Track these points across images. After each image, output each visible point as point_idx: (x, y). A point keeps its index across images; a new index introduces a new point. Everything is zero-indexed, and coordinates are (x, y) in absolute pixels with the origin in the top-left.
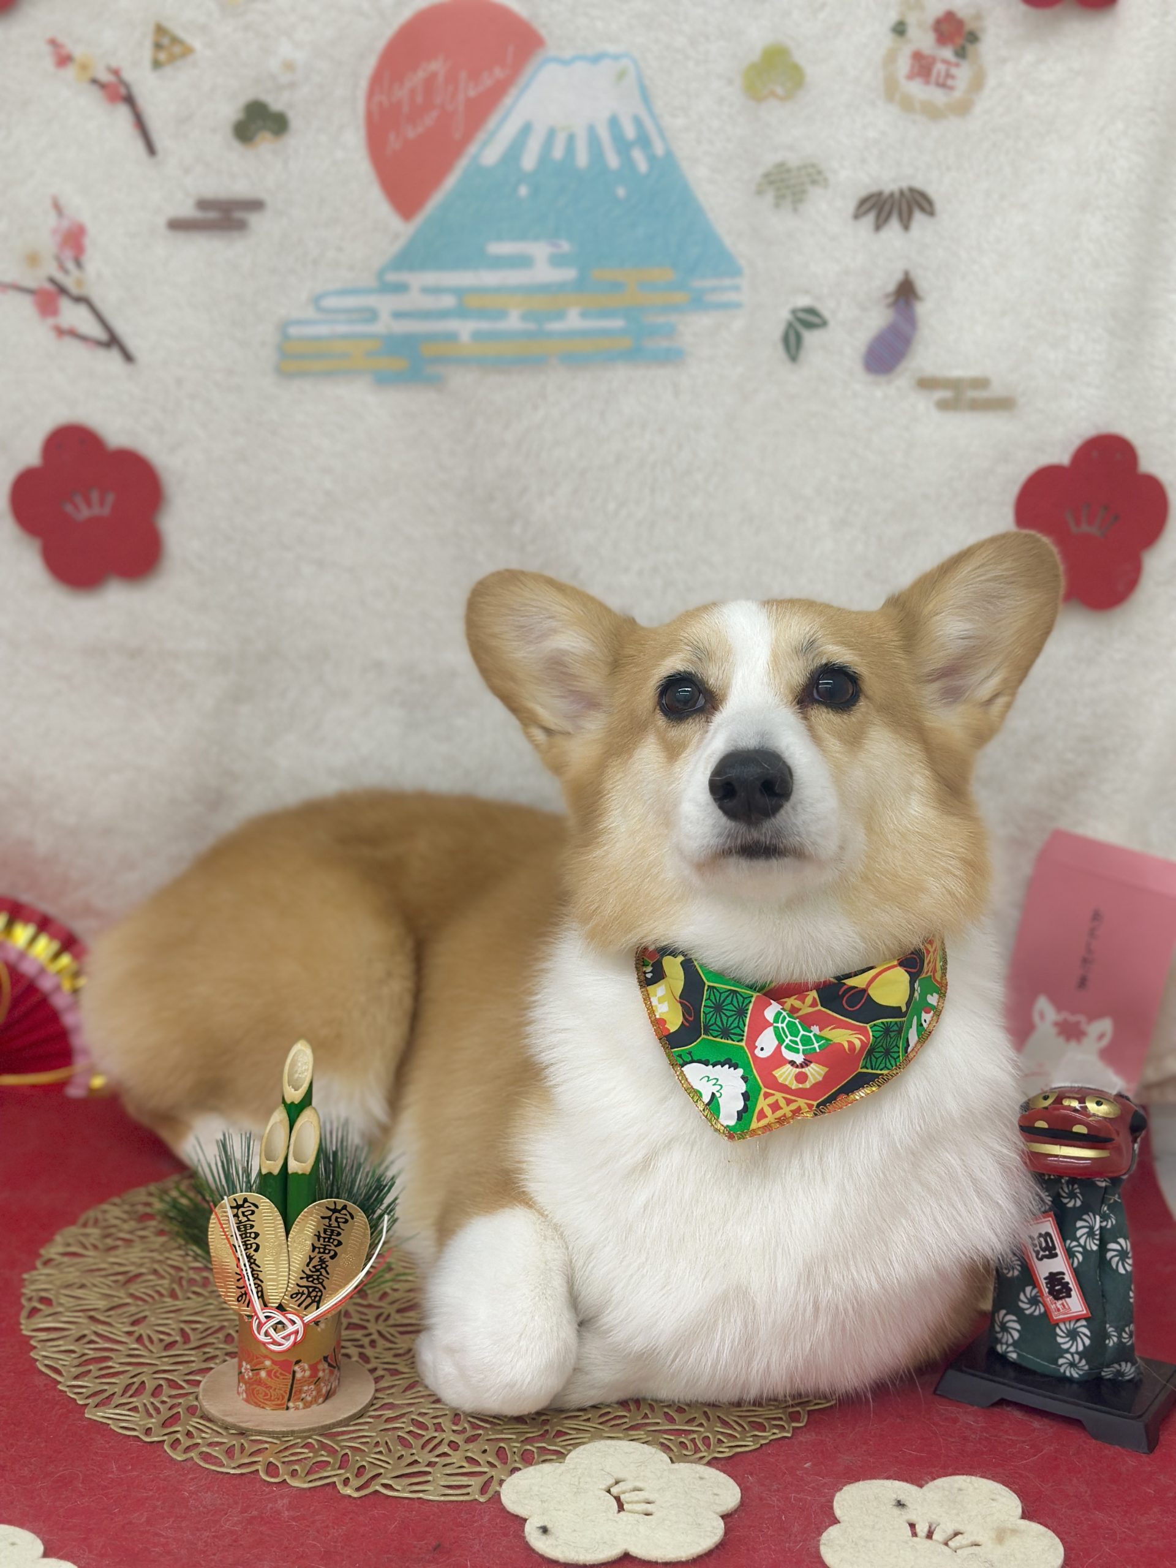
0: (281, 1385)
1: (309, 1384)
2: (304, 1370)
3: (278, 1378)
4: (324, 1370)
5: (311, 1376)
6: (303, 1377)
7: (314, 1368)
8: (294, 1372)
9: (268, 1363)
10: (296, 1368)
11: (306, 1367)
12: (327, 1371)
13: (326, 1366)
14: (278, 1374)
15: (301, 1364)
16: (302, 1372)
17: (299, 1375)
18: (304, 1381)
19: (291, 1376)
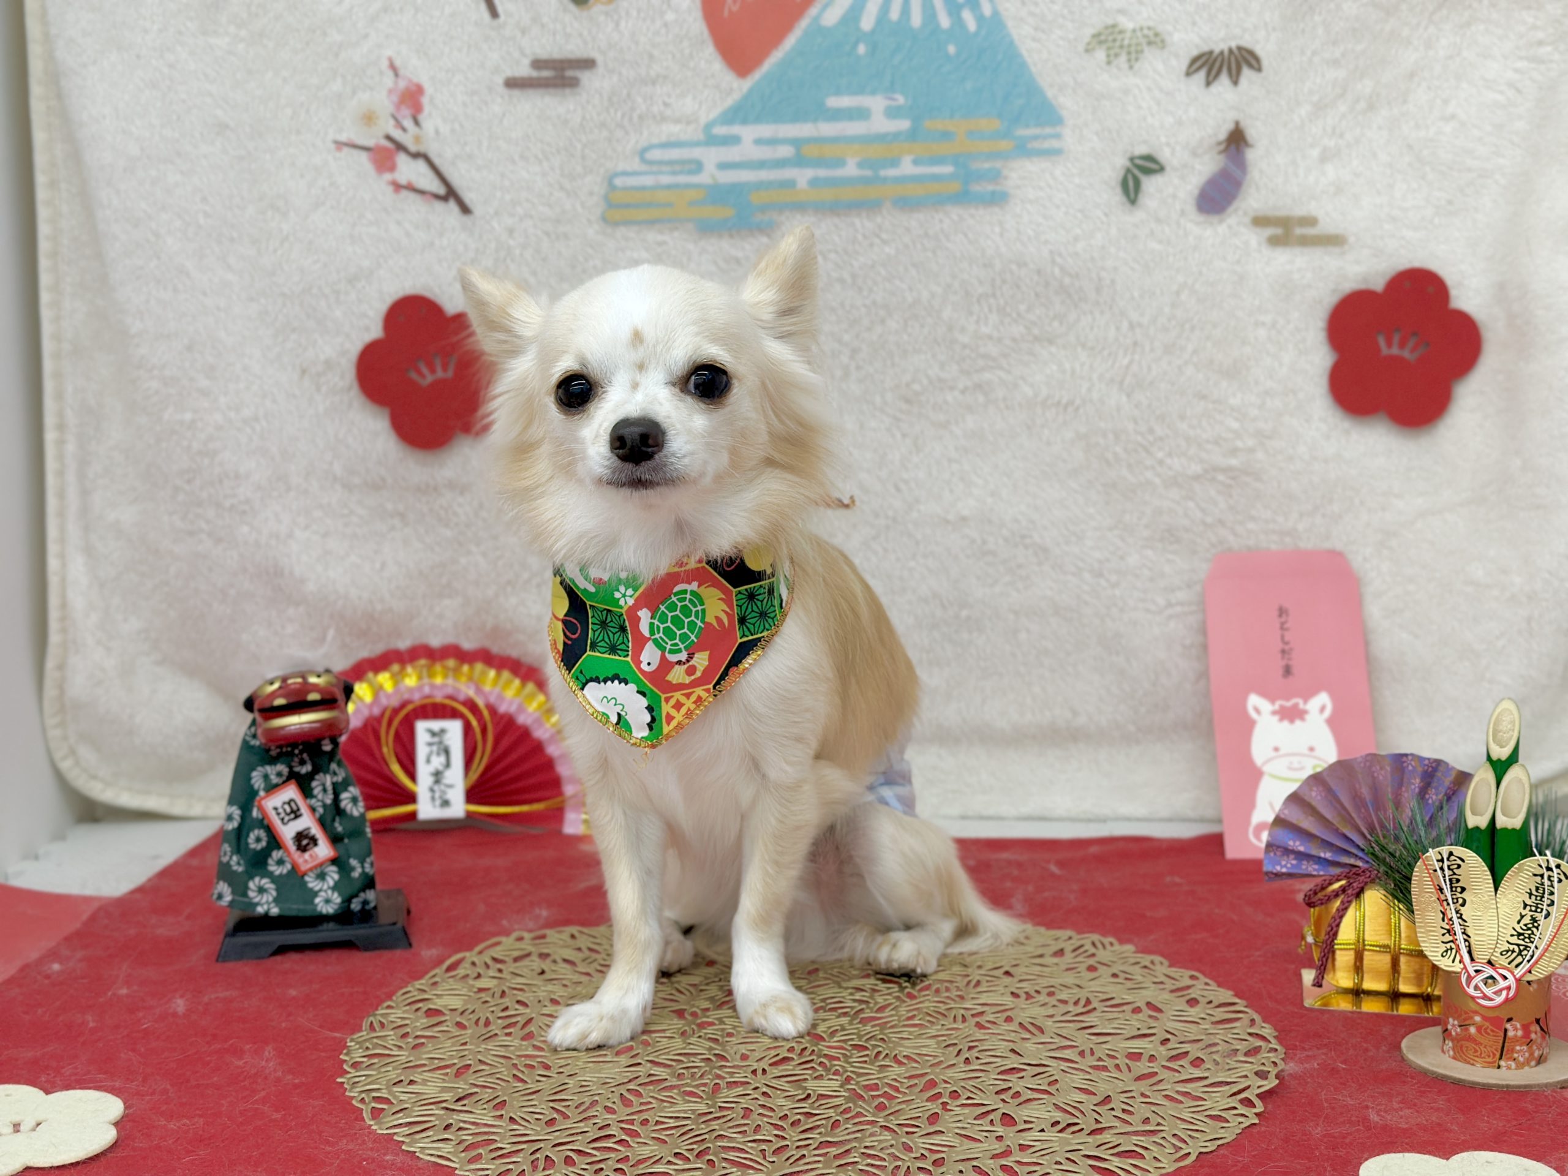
0: (1492, 1042)
1: (1521, 1045)
2: (1516, 1029)
3: (1488, 1034)
4: (1536, 1033)
5: (1523, 1037)
6: (1516, 1036)
7: (1526, 1028)
8: (1506, 1030)
9: (1478, 1019)
10: (1508, 1026)
11: (1518, 1026)
12: (1539, 1034)
13: (1538, 1029)
14: (1488, 1031)
15: (1513, 1022)
16: (1514, 1031)
17: (1510, 1034)
18: (1516, 1040)
19: (1502, 1034)
